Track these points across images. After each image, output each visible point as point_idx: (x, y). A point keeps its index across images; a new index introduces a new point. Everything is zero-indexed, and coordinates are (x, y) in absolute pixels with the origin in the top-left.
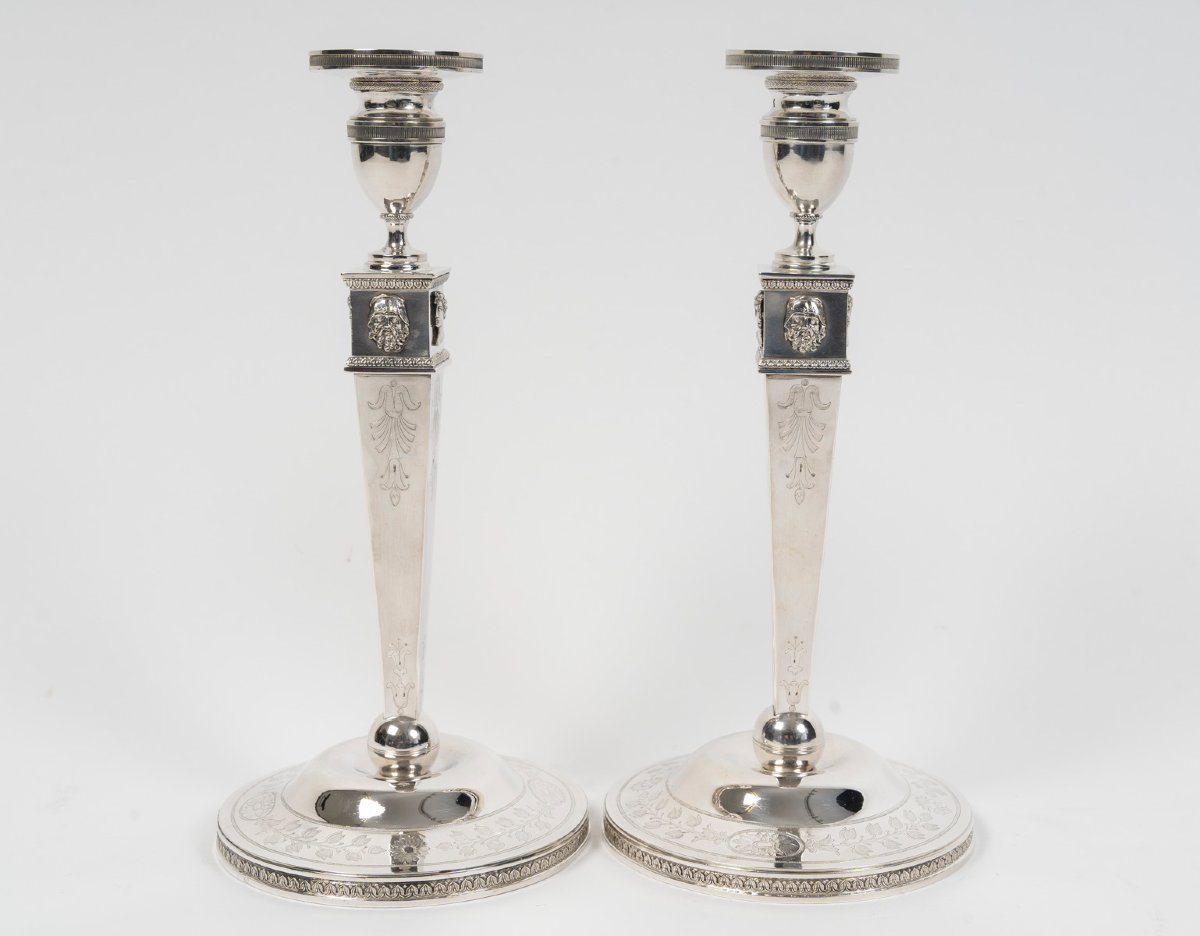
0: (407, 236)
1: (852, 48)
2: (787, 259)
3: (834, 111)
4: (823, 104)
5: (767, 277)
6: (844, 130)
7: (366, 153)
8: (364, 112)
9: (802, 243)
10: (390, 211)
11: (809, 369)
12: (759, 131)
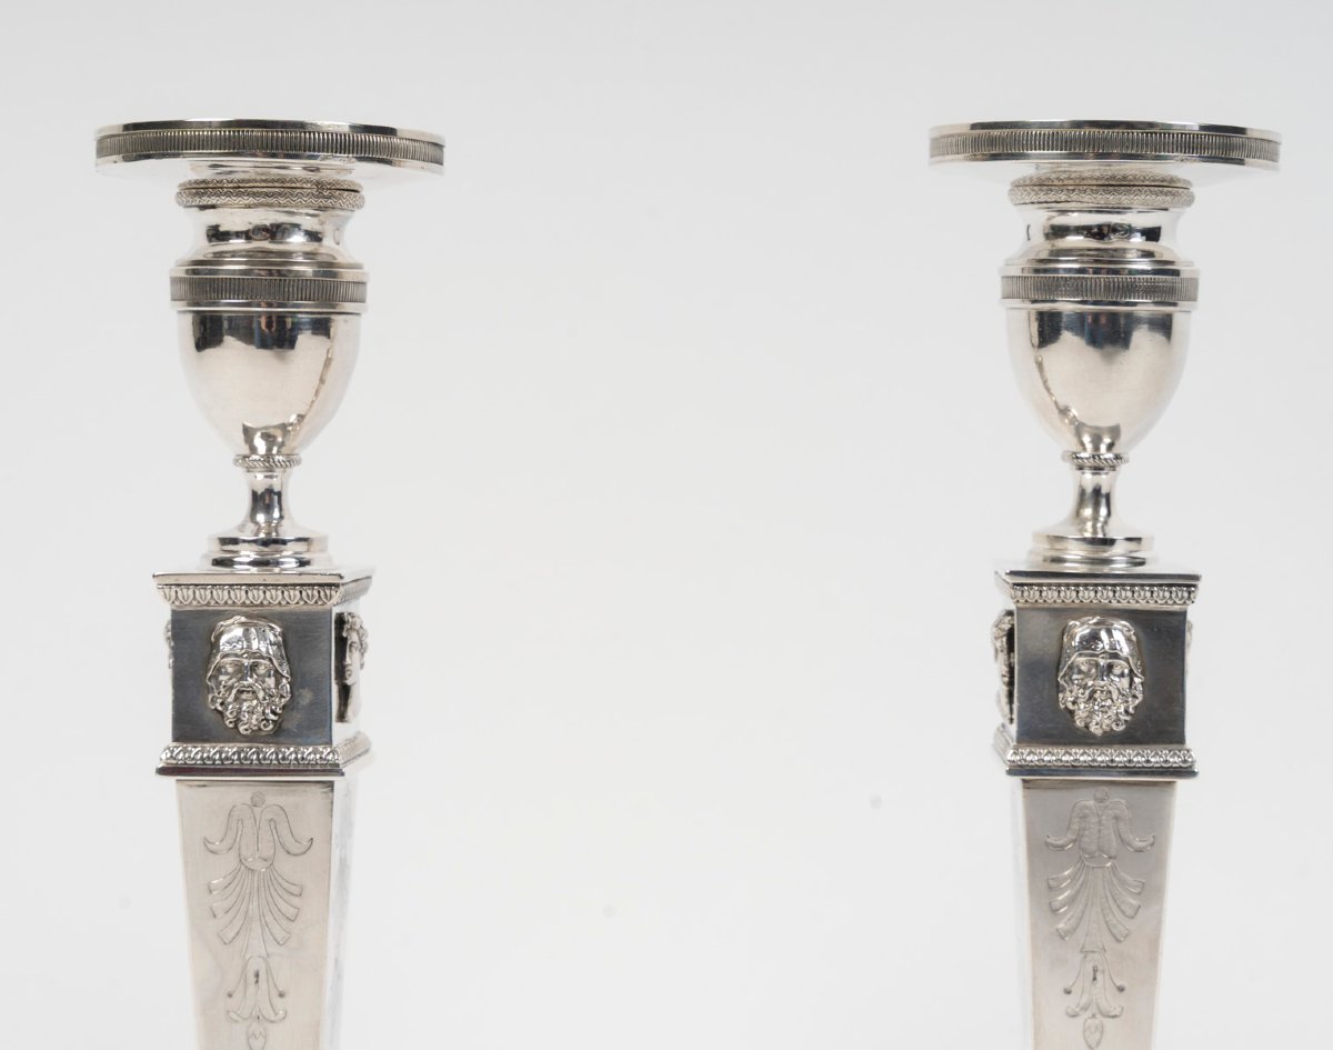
0: (288, 500)
1: (1187, 116)
2: (1058, 546)
3: (1150, 246)
4: (1129, 231)
5: (1022, 579)
6: (1168, 283)
7: (208, 333)
8: (204, 249)
9: (1088, 512)
10: (253, 450)
11: (1109, 768)
12: (996, 287)
